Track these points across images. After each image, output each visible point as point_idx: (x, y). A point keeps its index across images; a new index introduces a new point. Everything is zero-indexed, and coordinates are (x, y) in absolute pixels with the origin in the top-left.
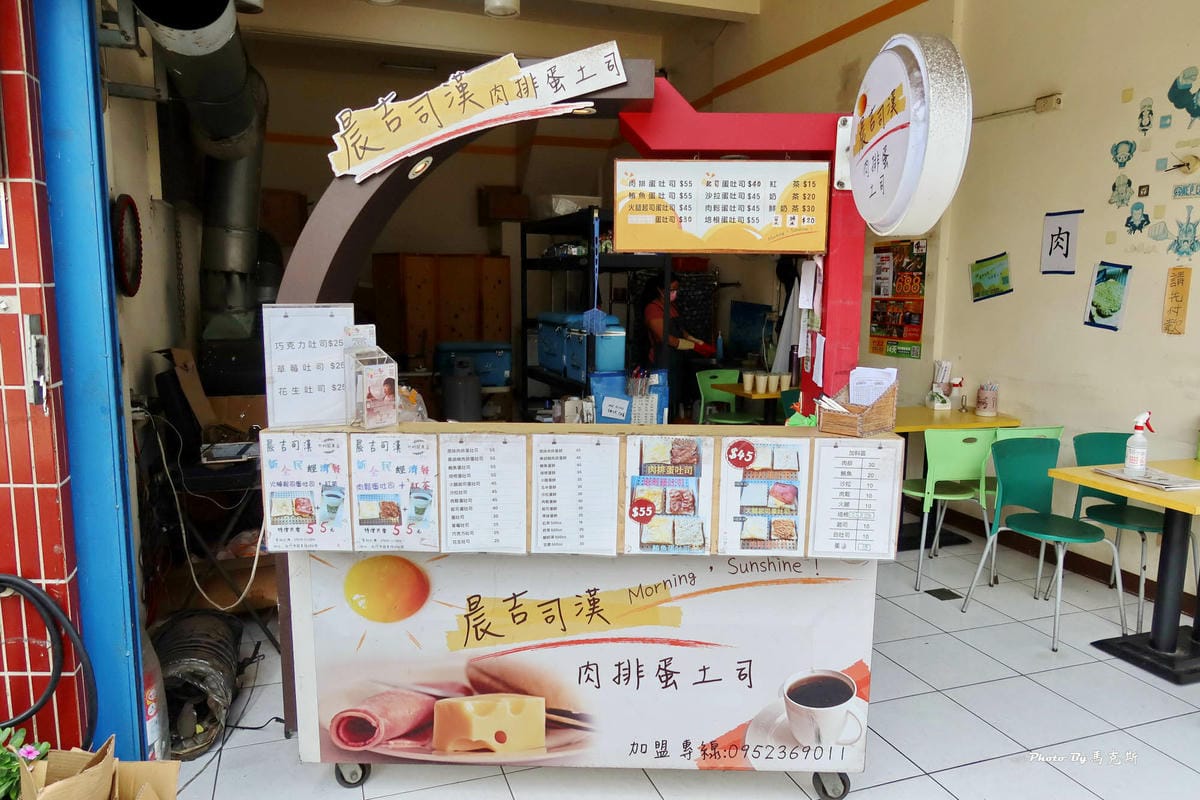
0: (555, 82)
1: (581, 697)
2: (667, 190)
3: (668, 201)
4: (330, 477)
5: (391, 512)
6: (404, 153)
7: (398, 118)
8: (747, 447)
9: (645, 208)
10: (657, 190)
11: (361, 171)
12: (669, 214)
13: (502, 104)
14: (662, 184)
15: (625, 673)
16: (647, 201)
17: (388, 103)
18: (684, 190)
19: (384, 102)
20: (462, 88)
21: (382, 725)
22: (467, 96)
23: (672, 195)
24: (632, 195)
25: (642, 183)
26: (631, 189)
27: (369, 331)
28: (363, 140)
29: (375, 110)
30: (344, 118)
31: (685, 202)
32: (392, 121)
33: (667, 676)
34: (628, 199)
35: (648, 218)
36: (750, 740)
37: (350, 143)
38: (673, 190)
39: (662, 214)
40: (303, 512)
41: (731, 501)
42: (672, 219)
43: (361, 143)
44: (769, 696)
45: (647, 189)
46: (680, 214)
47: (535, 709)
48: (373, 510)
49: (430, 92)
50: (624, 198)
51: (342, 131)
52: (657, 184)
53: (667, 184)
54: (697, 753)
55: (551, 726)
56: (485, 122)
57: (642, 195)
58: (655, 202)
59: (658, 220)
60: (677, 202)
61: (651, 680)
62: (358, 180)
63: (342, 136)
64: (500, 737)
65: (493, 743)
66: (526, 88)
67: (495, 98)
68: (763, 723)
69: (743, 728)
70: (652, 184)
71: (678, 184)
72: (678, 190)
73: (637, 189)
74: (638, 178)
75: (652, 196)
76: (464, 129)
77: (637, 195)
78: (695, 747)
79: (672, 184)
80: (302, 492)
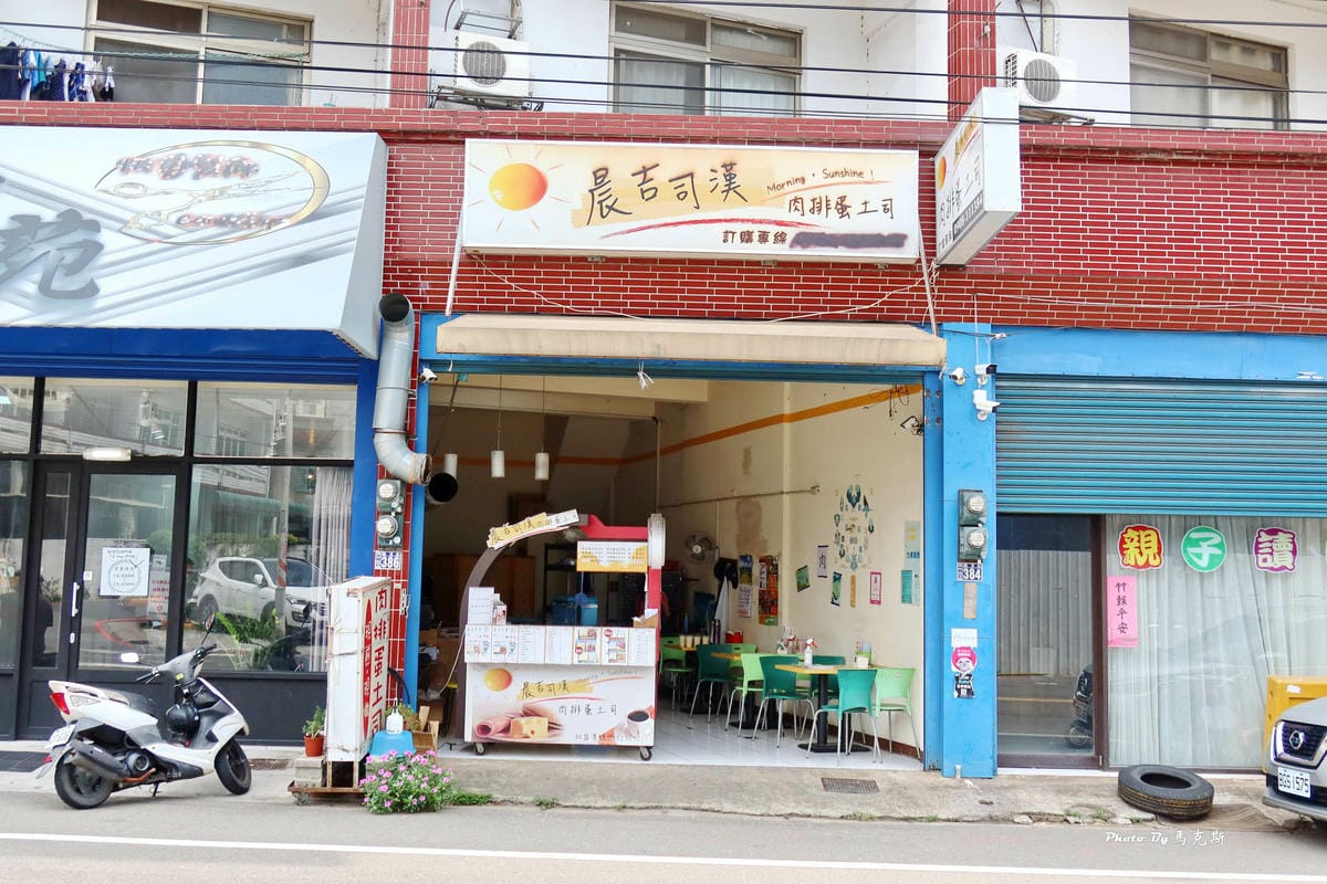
0: (558, 520)
1: (560, 718)
4: (486, 639)
5: (503, 650)
8: (610, 631)
15: (575, 710)
20: (529, 522)
21: (493, 729)
27: (498, 595)
33: (588, 710)
36: (616, 733)
40: (477, 650)
41: (606, 647)
44: (621, 718)
47: (545, 722)
48: (498, 650)
54: (598, 738)
55: (550, 728)
61: (583, 711)
64: (532, 732)
65: (530, 734)
66: (548, 523)
68: (620, 727)
69: (613, 729)
78: (597, 737)
80: (477, 644)
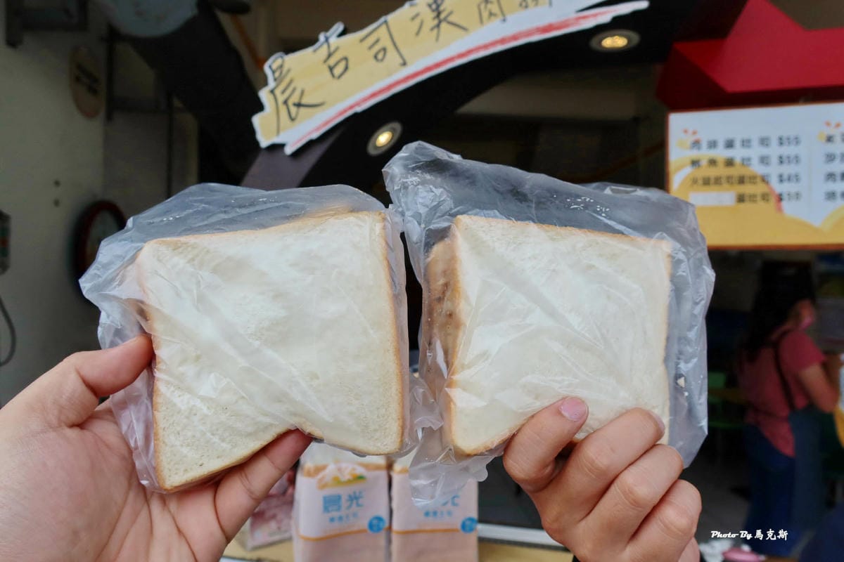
2: (755, 152)
3: (757, 169)
6: (351, 107)
7: (346, 59)
9: (718, 181)
10: (737, 153)
11: (293, 139)
12: (759, 189)
13: (496, 22)
14: (746, 143)
16: (721, 171)
17: (334, 41)
18: (787, 150)
19: (327, 40)
22: (442, 16)
23: (764, 160)
24: (695, 163)
25: (713, 144)
26: (694, 154)
28: (297, 94)
29: (315, 51)
30: (275, 66)
31: (787, 170)
32: (337, 64)
34: (688, 170)
35: (726, 197)
37: (281, 99)
38: (764, 151)
39: (747, 189)
42: (765, 197)
43: (295, 99)
45: (721, 153)
46: (778, 188)
49: (391, 18)
50: (680, 168)
51: (271, 84)
52: (738, 144)
53: (755, 143)
56: (470, 52)
57: (713, 162)
58: (735, 172)
59: (741, 199)
60: (773, 171)
62: (289, 150)
63: (272, 92)
67: (485, 15)
70: (730, 144)
71: (774, 142)
72: (774, 151)
73: (705, 154)
74: (704, 139)
75: (730, 163)
76: (438, 65)
77: (704, 163)
79: (764, 142)
